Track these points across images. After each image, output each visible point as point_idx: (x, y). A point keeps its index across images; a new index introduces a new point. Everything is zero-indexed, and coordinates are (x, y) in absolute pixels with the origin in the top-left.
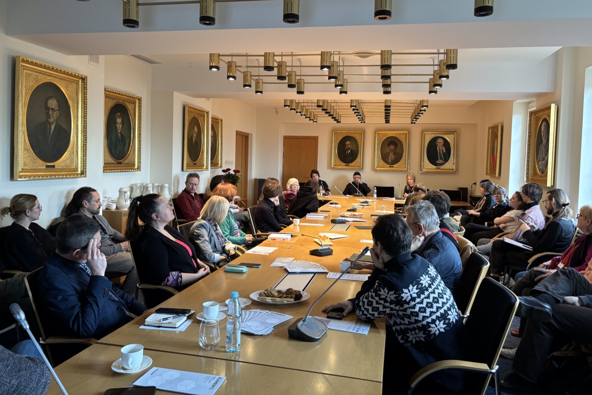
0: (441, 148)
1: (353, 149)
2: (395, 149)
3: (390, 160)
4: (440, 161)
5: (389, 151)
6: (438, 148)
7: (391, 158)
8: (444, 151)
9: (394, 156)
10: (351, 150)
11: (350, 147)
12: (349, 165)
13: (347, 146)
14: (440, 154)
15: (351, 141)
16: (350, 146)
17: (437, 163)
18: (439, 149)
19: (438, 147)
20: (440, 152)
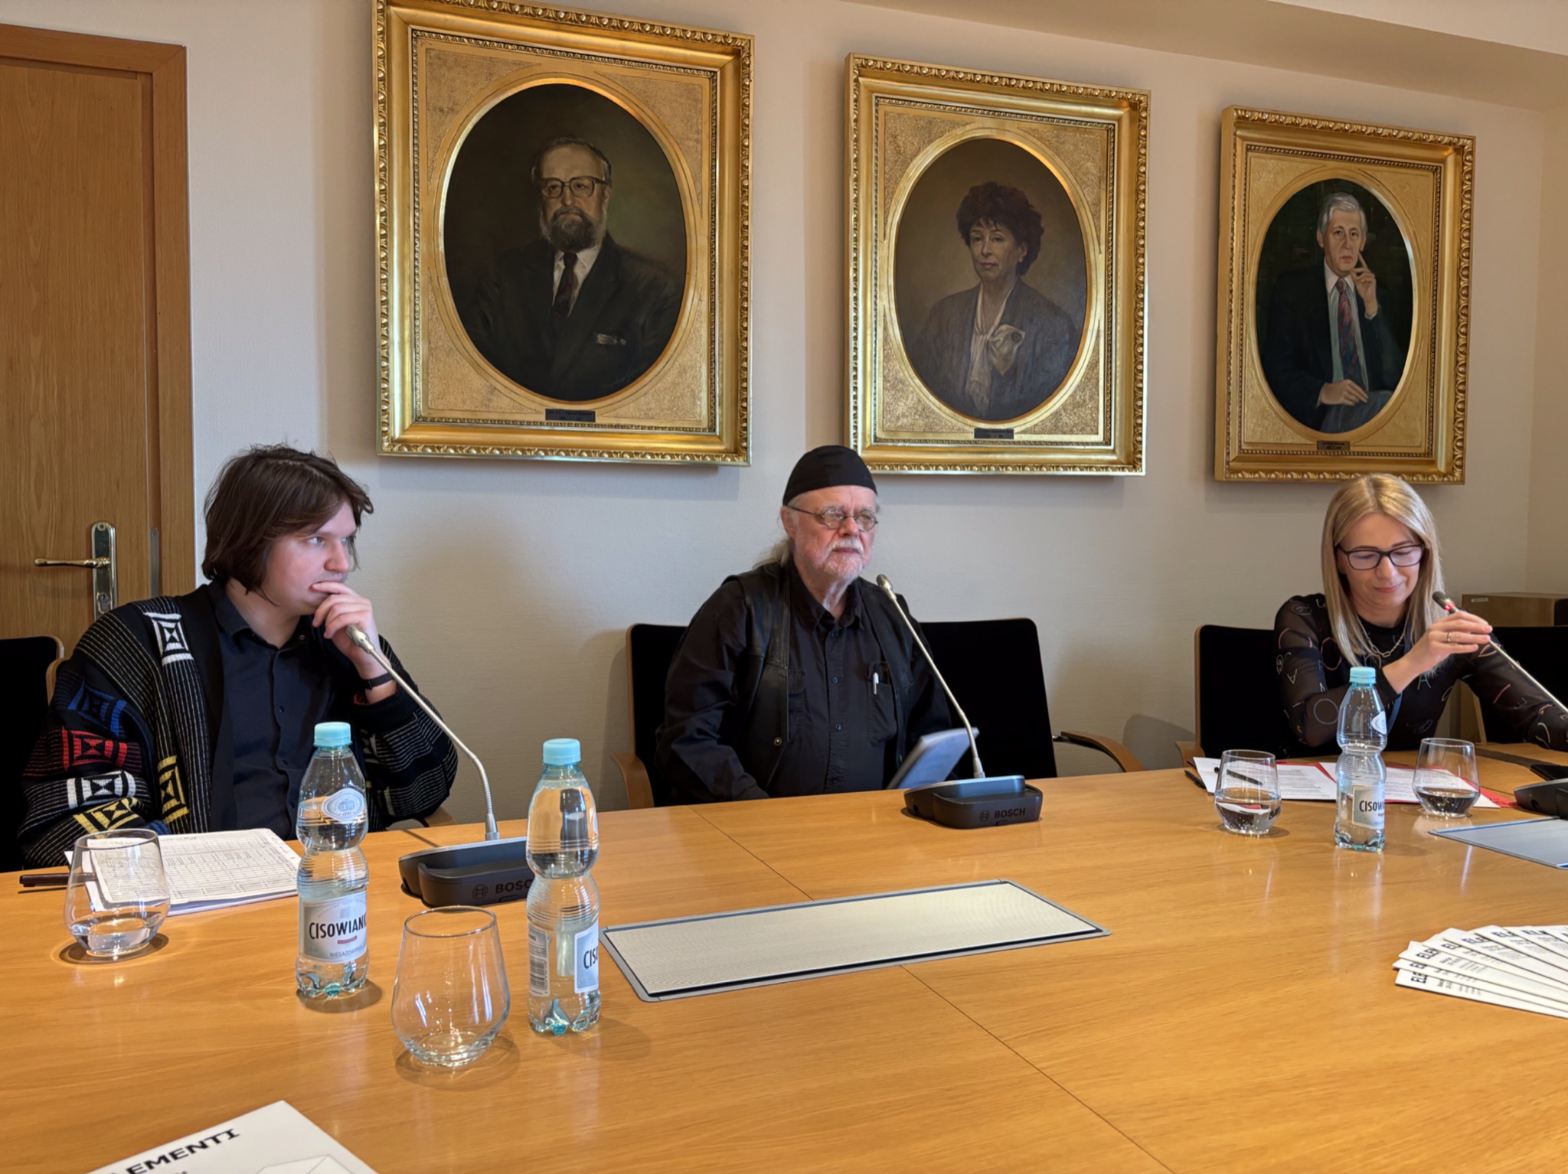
0: (1348, 280)
1: (620, 240)
2: (1022, 268)
3: (977, 374)
4: (1341, 392)
5: (973, 281)
6: (1331, 280)
7: (988, 346)
8: (1373, 309)
9: (1015, 337)
10: (611, 255)
11: (591, 213)
12: (589, 416)
13: (556, 206)
14: (1345, 328)
15: (596, 152)
16: (588, 205)
17: (1325, 408)
18: (1339, 286)
19: (1336, 270)
20: (1341, 314)
